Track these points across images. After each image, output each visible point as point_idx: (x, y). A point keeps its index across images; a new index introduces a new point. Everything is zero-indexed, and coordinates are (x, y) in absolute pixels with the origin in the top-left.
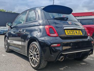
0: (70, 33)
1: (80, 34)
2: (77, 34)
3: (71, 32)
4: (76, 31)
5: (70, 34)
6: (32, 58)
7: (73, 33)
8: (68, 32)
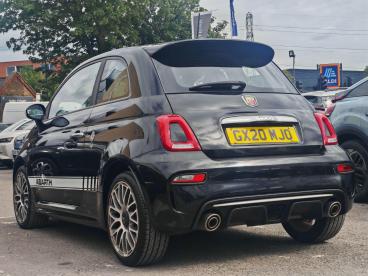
0: (246, 137)
1: (286, 141)
2: (275, 141)
3: (251, 134)
4: (272, 129)
5: (247, 142)
6: (118, 230)
7: (257, 137)
8: (237, 134)
